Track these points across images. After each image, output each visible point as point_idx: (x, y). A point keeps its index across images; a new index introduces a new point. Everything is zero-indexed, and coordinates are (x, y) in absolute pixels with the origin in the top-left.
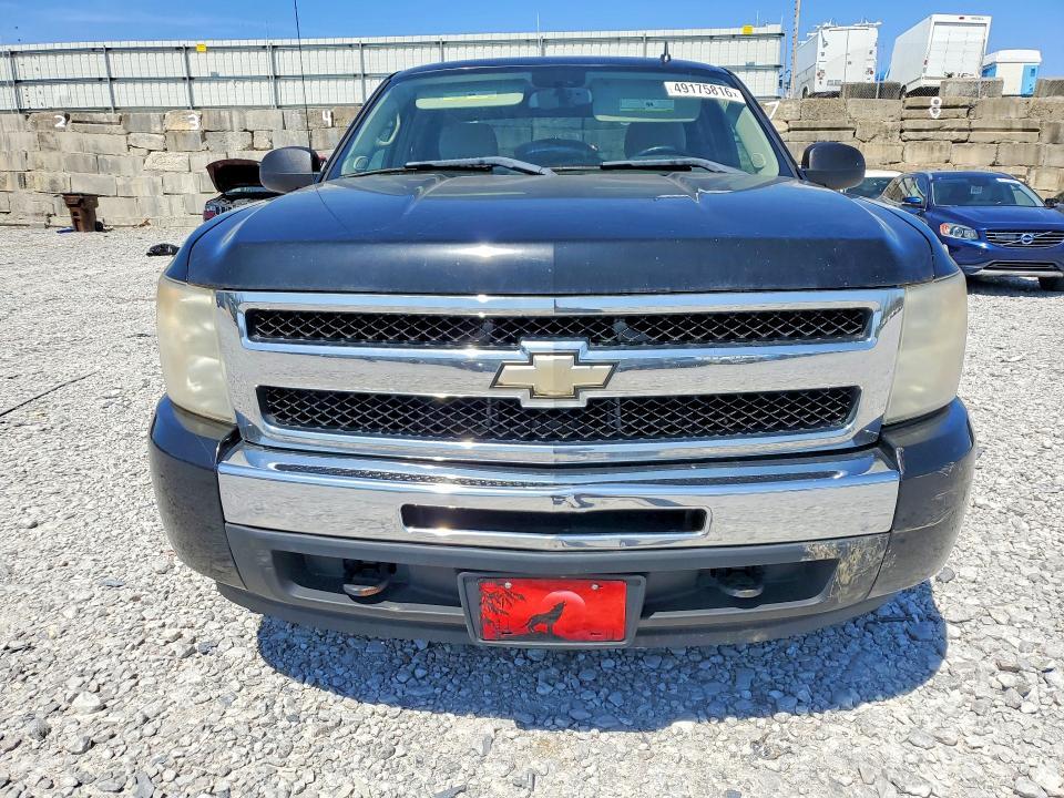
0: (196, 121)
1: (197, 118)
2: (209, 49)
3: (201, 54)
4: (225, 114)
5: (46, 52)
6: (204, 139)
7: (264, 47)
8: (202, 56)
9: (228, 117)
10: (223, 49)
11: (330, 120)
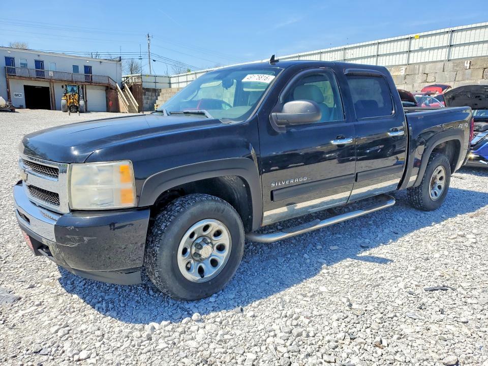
0: (403, 71)
1: (404, 69)
2: (420, 37)
3: (417, 40)
4: (417, 67)
5: (356, 47)
6: (405, 78)
7: (448, 32)
8: (418, 40)
9: (418, 67)
10: (427, 36)
11: (468, 65)
